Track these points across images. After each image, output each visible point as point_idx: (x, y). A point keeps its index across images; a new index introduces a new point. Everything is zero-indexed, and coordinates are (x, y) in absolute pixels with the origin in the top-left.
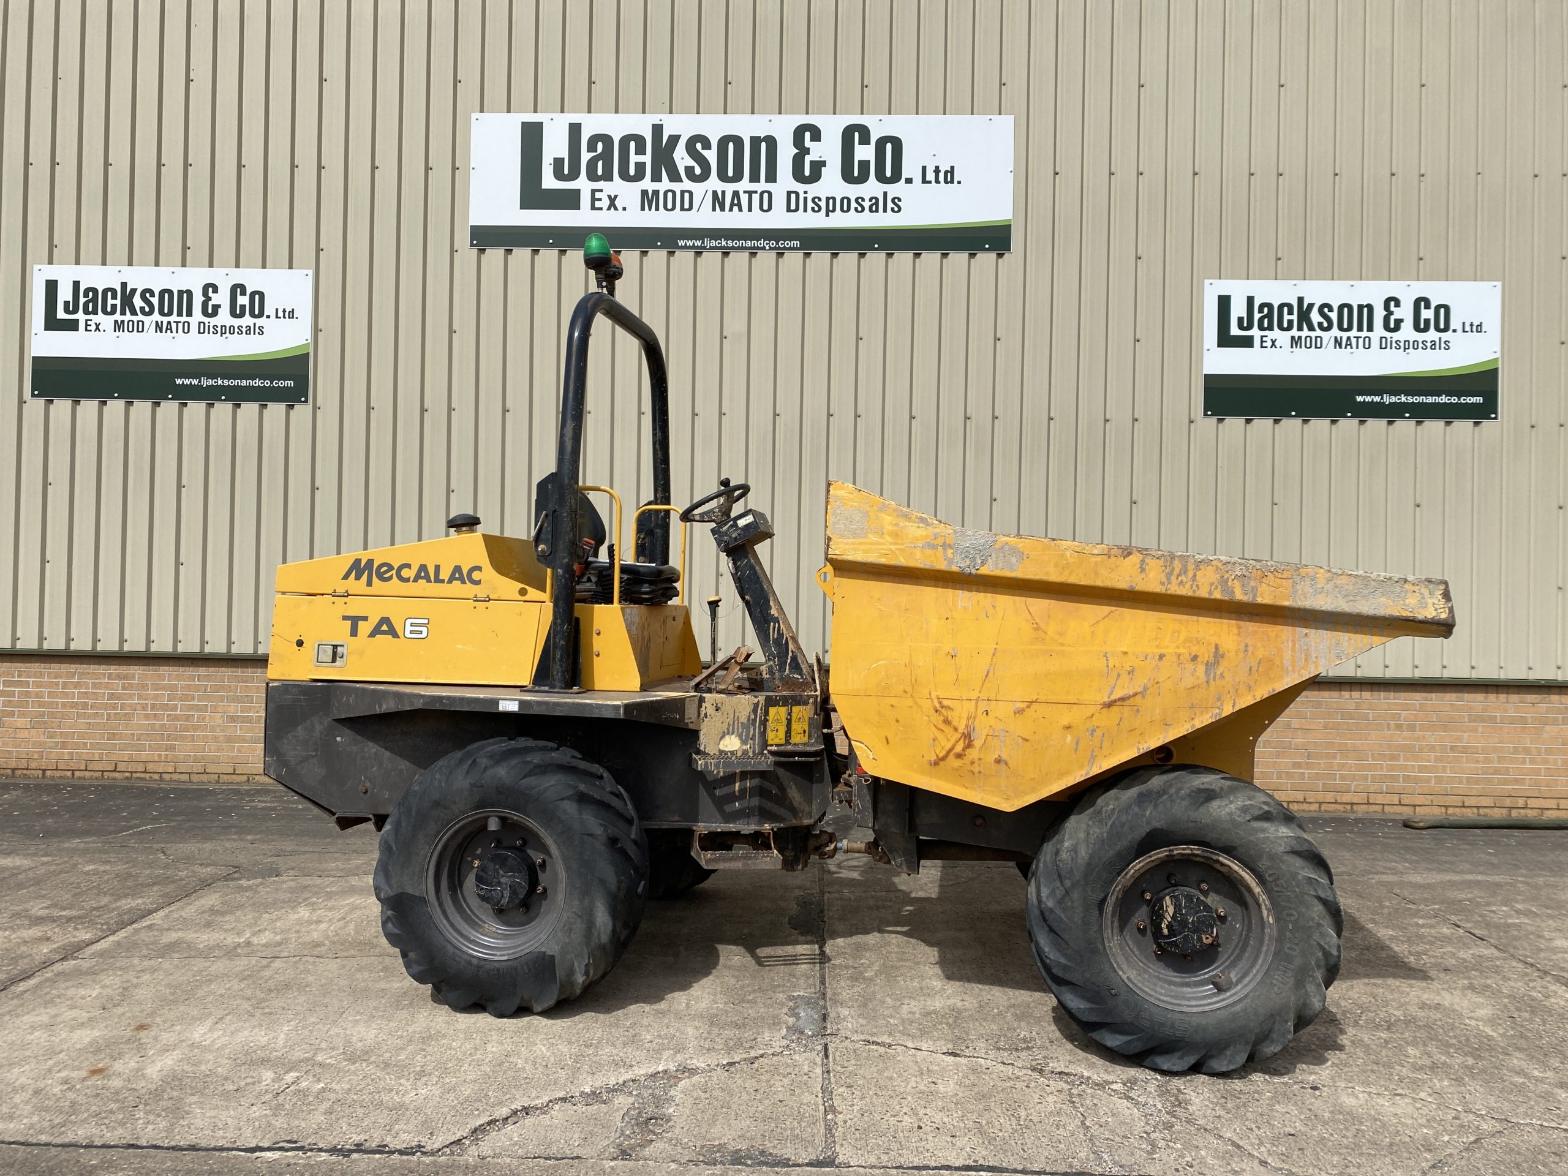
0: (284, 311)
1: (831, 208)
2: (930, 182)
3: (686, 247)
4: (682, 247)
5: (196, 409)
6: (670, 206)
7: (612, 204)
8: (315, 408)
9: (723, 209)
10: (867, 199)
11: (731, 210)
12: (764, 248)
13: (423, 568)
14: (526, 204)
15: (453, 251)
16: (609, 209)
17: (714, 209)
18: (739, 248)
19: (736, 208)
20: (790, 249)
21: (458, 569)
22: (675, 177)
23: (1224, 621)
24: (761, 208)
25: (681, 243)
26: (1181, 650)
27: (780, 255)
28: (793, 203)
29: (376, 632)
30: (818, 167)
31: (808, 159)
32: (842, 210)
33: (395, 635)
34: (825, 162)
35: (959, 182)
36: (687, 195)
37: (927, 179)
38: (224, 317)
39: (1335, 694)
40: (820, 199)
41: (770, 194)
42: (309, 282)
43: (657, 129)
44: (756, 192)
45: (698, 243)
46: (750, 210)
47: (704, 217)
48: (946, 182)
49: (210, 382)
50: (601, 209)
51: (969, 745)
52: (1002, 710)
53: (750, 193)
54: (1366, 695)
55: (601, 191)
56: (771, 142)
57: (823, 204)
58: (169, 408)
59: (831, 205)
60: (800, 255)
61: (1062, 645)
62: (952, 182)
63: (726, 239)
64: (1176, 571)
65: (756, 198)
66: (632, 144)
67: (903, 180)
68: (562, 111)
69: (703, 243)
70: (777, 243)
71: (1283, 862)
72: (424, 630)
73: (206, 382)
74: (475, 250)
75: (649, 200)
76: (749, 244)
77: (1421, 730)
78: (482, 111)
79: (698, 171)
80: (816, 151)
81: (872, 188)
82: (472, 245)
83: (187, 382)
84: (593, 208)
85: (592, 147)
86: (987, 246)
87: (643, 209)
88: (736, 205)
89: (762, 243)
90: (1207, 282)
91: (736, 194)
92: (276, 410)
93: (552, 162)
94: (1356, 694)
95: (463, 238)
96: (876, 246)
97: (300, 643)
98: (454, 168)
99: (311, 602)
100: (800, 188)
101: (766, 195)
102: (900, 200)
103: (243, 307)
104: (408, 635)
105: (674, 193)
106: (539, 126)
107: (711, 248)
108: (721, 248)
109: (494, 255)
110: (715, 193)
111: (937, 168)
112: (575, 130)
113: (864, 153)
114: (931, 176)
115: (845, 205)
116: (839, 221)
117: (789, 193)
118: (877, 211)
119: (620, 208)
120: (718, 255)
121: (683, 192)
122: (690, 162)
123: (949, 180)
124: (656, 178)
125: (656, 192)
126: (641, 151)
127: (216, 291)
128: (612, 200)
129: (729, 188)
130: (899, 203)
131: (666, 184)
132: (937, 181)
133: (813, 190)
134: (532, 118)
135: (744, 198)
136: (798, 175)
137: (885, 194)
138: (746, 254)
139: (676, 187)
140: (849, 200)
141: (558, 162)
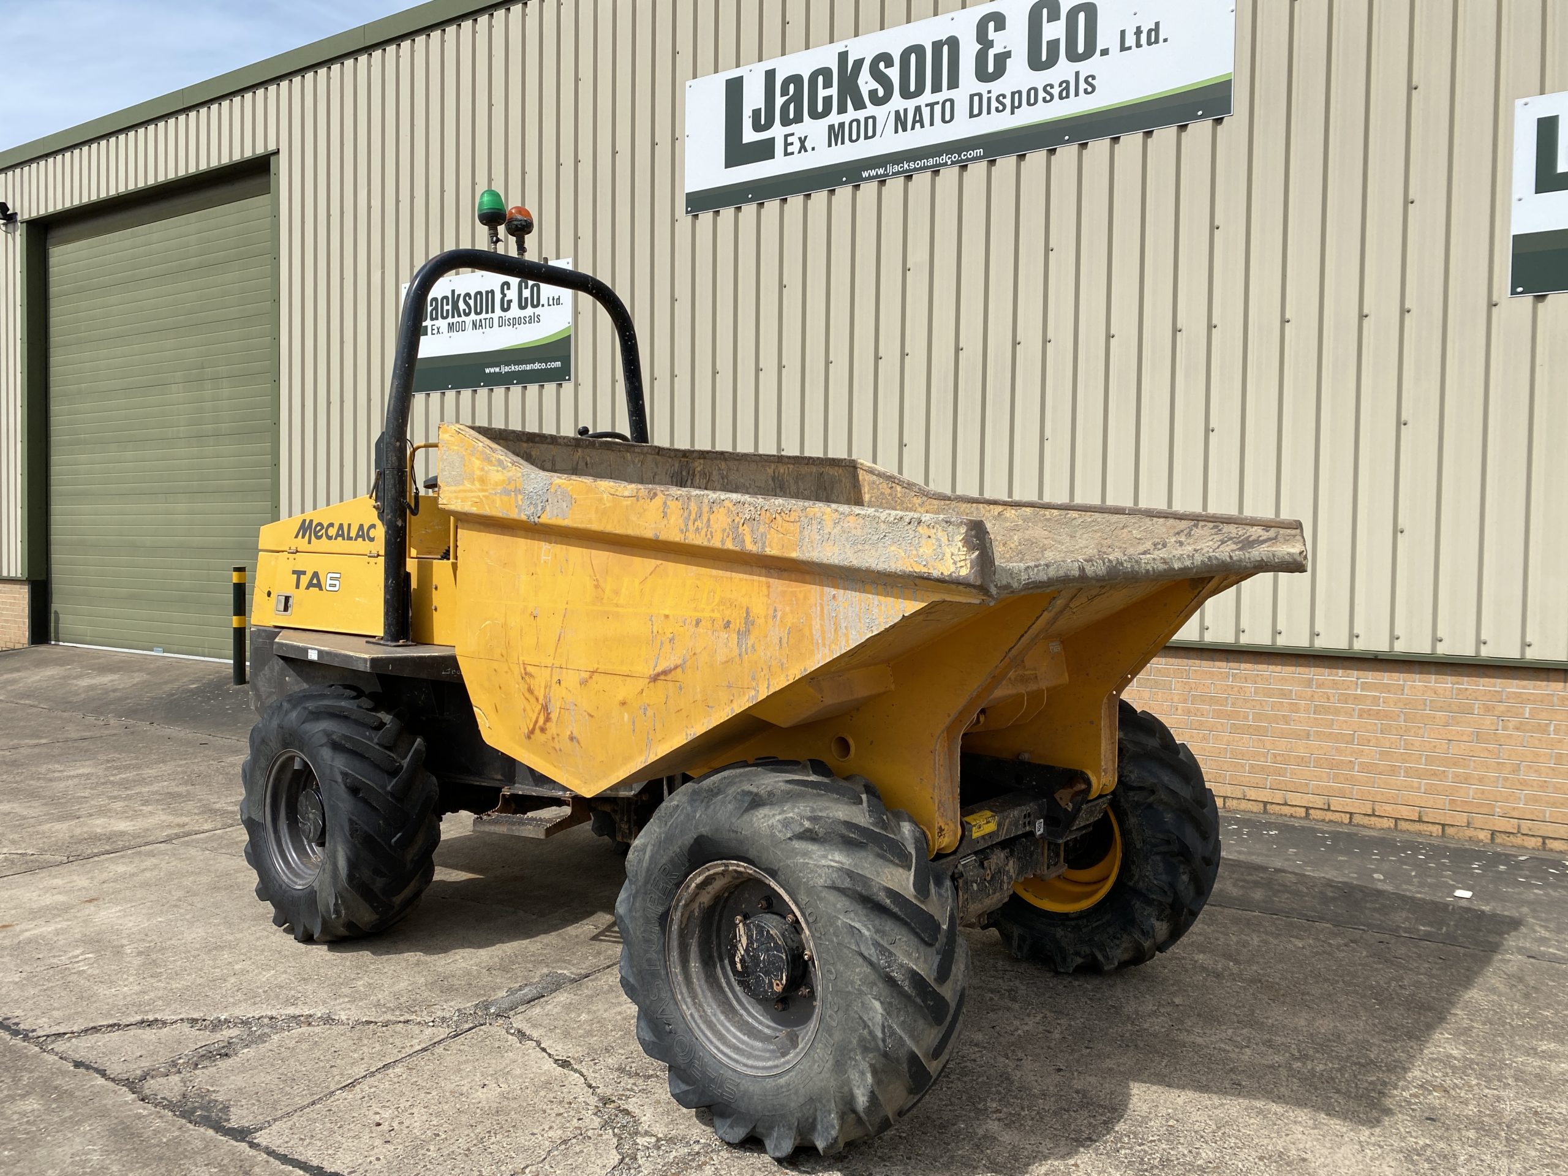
0: (554, 298)
1: (1016, 104)
2: (1130, 48)
3: (870, 178)
4: (866, 179)
5: (499, 391)
6: (854, 137)
7: (803, 148)
8: (577, 385)
9: (905, 129)
10: (1056, 86)
11: (913, 128)
12: (946, 164)
13: (341, 526)
14: (730, 163)
15: (673, 221)
16: (800, 152)
17: (896, 131)
18: (921, 169)
19: (918, 125)
20: (973, 159)
21: (361, 527)
22: (859, 105)
23: (755, 578)
24: (944, 121)
25: (865, 174)
26: (716, 615)
27: (964, 168)
28: (977, 106)
29: (310, 585)
30: (1002, 59)
31: (991, 53)
32: (1029, 103)
33: (321, 589)
34: (1010, 52)
35: (1165, 40)
36: (870, 121)
38: (515, 312)
40: (1004, 97)
41: (952, 101)
43: (843, 57)
44: (937, 103)
45: (881, 171)
46: (932, 124)
47: (888, 142)
48: (1149, 43)
49: (507, 369)
50: (792, 153)
51: (548, 719)
52: (571, 679)
53: (931, 106)
55: (793, 134)
56: (953, 43)
57: (1007, 101)
58: (483, 392)
59: (1017, 100)
60: (984, 164)
61: (617, 605)
62: (1157, 41)
63: (908, 162)
64: (693, 516)
65: (938, 109)
66: (820, 79)
67: (1098, 52)
68: (760, 60)
69: (886, 170)
70: (960, 156)
71: (821, 899)
72: (337, 583)
73: (505, 369)
74: (690, 217)
75: (835, 135)
76: (931, 162)
78: (695, 77)
79: (881, 93)
80: (1000, 41)
81: (1064, 69)
82: (687, 212)
83: (492, 370)
84: (786, 154)
85: (784, 92)
86: (1200, 113)
87: (830, 145)
88: (918, 122)
89: (944, 158)
90: (1520, 102)
91: (918, 109)
92: (550, 387)
93: (751, 114)
95: (681, 205)
96: (1067, 138)
97: (269, 594)
98: (674, 139)
99: (277, 558)
100: (983, 88)
101: (948, 104)
102: (1094, 78)
103: (527, 299)
104: (329, 588)
105: (858, 121)
106: (740, 79)
107: (894, 174)
108: (904, 172)
109: (706, 217)
110: (897, 113)
111: (1138, 28)
112: (770, 75)
113: (1053, 31)
114: (1130, 40)
115: (1032, 97)
116: (1027, 116)
117: (972, 97)
118: (1068, 96)
119: (809, 148)
120: (901, 180)
121: (866, 119)
122: (874, 85)
123: (1153, 40)
124: (842, 110)
125: (842, 125)
126: (828, 85)
127: (509, 288)
128: (802, 141)
129: (911, 104)
130: (1093, 82)
131: (851, 114)
132: (1139, 45)
133: (998, 87)
134: (734, 73)
135: (926, 112)
136: (982, 75)
137: (1077, 74)
138: (928, 175)
139: (861, 115)
140: (1036, 90)
141: (756, 113)
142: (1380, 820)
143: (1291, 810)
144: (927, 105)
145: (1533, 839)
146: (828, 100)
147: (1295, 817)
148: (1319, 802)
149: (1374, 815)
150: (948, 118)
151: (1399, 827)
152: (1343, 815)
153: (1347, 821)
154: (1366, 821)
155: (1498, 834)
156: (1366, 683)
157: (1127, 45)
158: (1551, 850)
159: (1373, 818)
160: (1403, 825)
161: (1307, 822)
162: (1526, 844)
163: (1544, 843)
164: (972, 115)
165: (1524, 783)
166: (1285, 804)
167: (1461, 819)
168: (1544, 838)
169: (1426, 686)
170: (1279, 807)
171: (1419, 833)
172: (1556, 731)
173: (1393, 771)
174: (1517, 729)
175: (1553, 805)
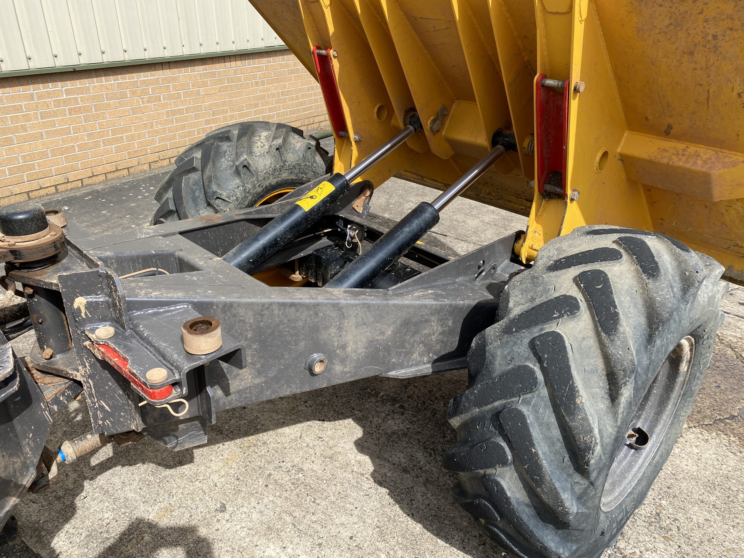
39: (222, 65)
54: (239, 63)
77: (268, 84)
94: (233, 64)
142: (98, 177)
143: (46, 191)
145: (166, 161)
147: (50, 195)
148: (61, 179)
149: (94, 176)
151: (108, 178)
152: (77, 182)
153: (80, 185)
154: (90, 181)
155: (151, 164)
156: (68, 89)
159: (94, 178)
160: (110, 176)
161: (59, 195)
162: (163, 165)
165: (156, 132)
166: (41, 188)
167: (135, 161)
169: (101, 85)
170: (37, 192)
171: (118, 178)
172: (164, 99)
173: (97, 145)
174: (148, 102)
175: (170, 140)
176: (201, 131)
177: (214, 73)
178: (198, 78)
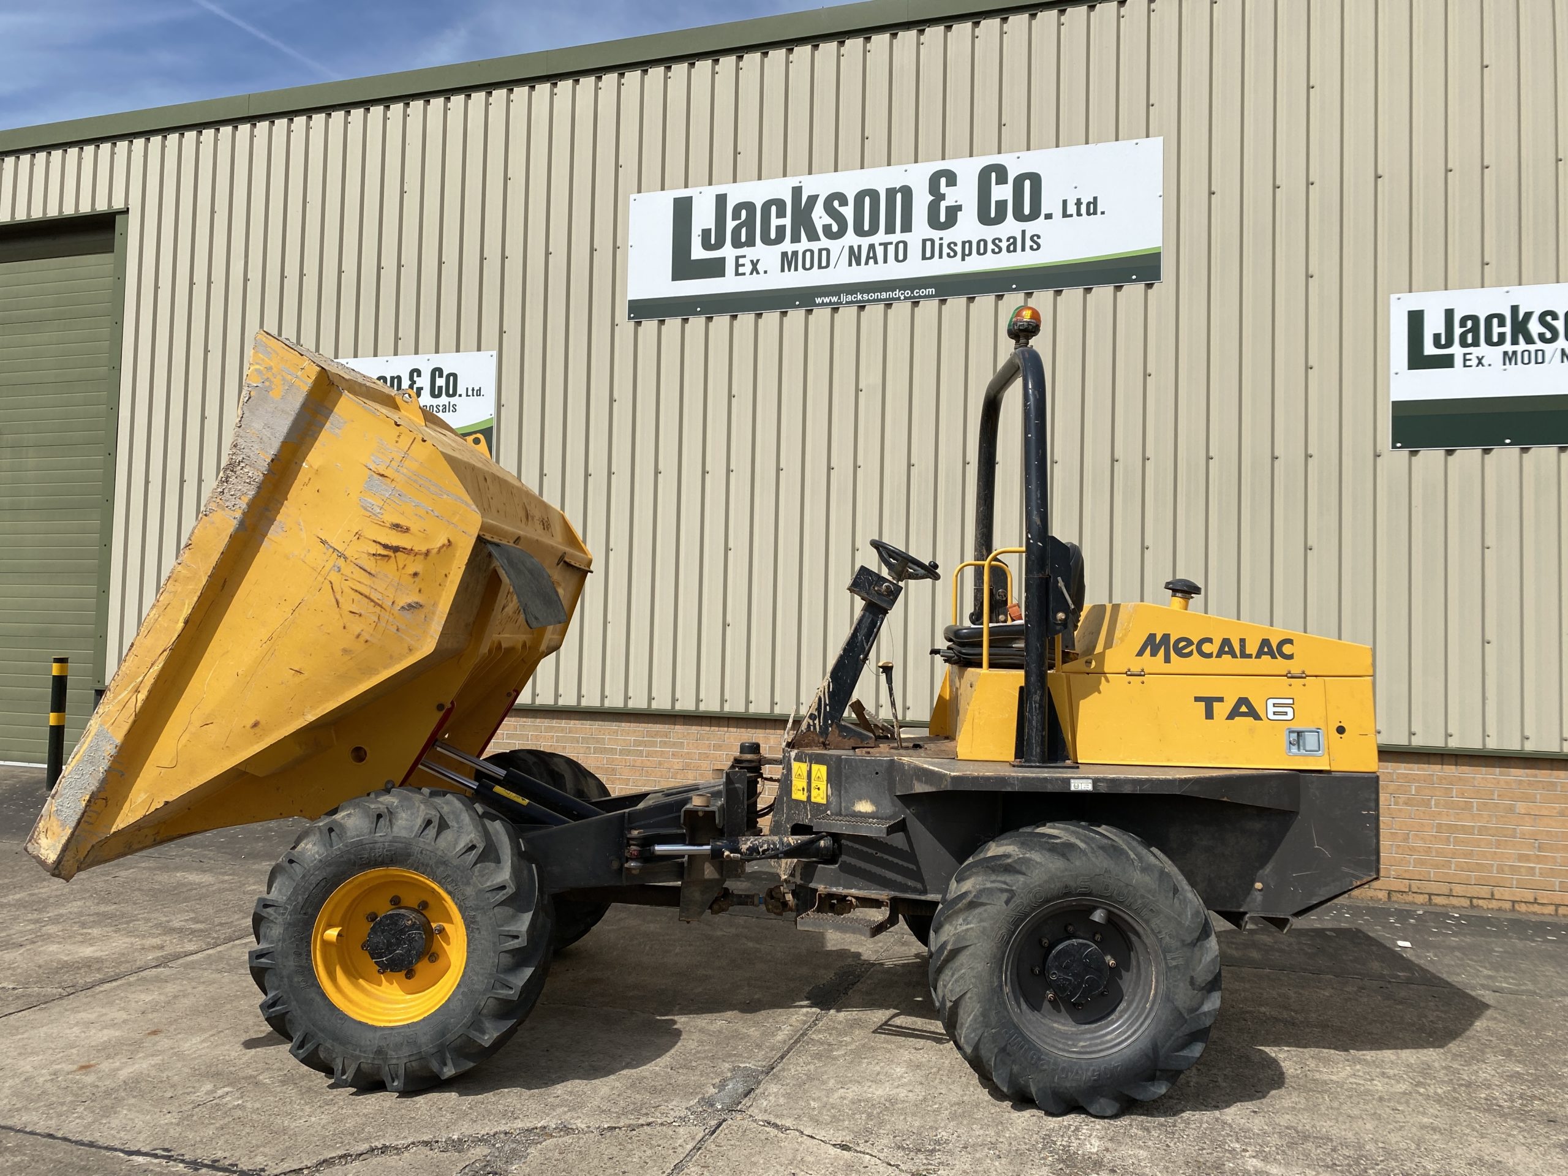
0: (473, 390)
1: (967, 252)
2: (1071, 216)
3: (823, 304)
4: (819, 305)
6: (808, 265)
7: (755, 269)
9: (858, 263)
10: (1004, 240)
11: (867, 263)
12: (899, 299)
14: (677, 276)
15: (613, 325)
16: (751, 273)
17: (850, 265)
18: (874, 301)
19: (871, 261)
20: (925, 297)
22: (813, 236)
24: (897, 259)
25: (818, 300)
27: (916, 304)
28: (929, 251)
30: (953, 212)
31: (943, 205)
32: (979, 253)
34: (960, 206)
35: (1103, 213)
36: (824, 253)
37: (1069, 213)
38: (426, 398)
40: (956, 244)
41: (905, 244)
42: (494, 361)
43: (797, 192)
44: (891, 243)
45: (835, 299)
46: (885, 261)
47: (842, 273)
48: (1088, 214)
50: (744, 274)
53: (885, 245)
55: (744, 256)
56: (907, 192)
57: (959, 249)
59: (967, 249)
60: (935, 302)
62: (1095, 213)
63: (862, 293)
65: (891, 249)
66: (774, 209)
67: (1042, 216)
68: (710, 184)
69: (840, 298)
70: (912, 293)
74: (632, 323)
75: (788, 261)
76: (884, 295)
78: (639, 191)
79: (835, 228)
80: (951, 196)
81: (1011, 227)
82: (630, 318)
84: (737, 274)
85: (736, 215)
86: (1133, 277)
87: (783, 270)
88: (871, 258)
89: (897, 293)
90: (1394, 297)
91: (872, 247)
93: (700, 233)
95: (622, 311)
96: (1014, 286)
98: (615, 248)
100: (935, 234)
101: (901, 246)
102: (1039, 237)
103: (440, 388)
105: (812, 252)
106: (688, 201)
108: (857, 302)
109: (649, 326)
110: (851, 248)
111: (1079, 200)
112: (721, 200)
113: (1002, 192)
114: (1072, 209)
115: (982, 247)
116: (976, 264)
117: (924, 241)
118: (1015, 250)
119: (761, 271)
120: (854, 309)
121: (820, 251)
122: (828, 220)
123: (1092, 211)
124: (796, 239)
125: (795, 253)
126: (781, 214)
127: (419, 375)
128: (754, 264)
129: (865, 242)
130: (1038, 240)
131: (804, 244)
132: (1079, 214)
133: (949, 235)
134: (683, 193)
135: (880, 251)
136: (934, 222)
137: (1024, 232)
138: (881, 307)
139: (815, 246)
140: (985, 242)
141: (706, 233)
144: (880, 244)
145: (1422, 896)
146: (781, 229)
150: (901, 257)
155: (1394, 893)
157: (1068, 213)
158: (1436, 905)
162: (1416, 901)
163: (1430, 899)
164: (924, 258)
165: (1413, 849)
168: (1430, 895)
172: (1437, 805)
174: (1406, 804)
175: (1437, 866)
176: (1506, 869)
177: (1553, 784)
178: (1514, 786)
